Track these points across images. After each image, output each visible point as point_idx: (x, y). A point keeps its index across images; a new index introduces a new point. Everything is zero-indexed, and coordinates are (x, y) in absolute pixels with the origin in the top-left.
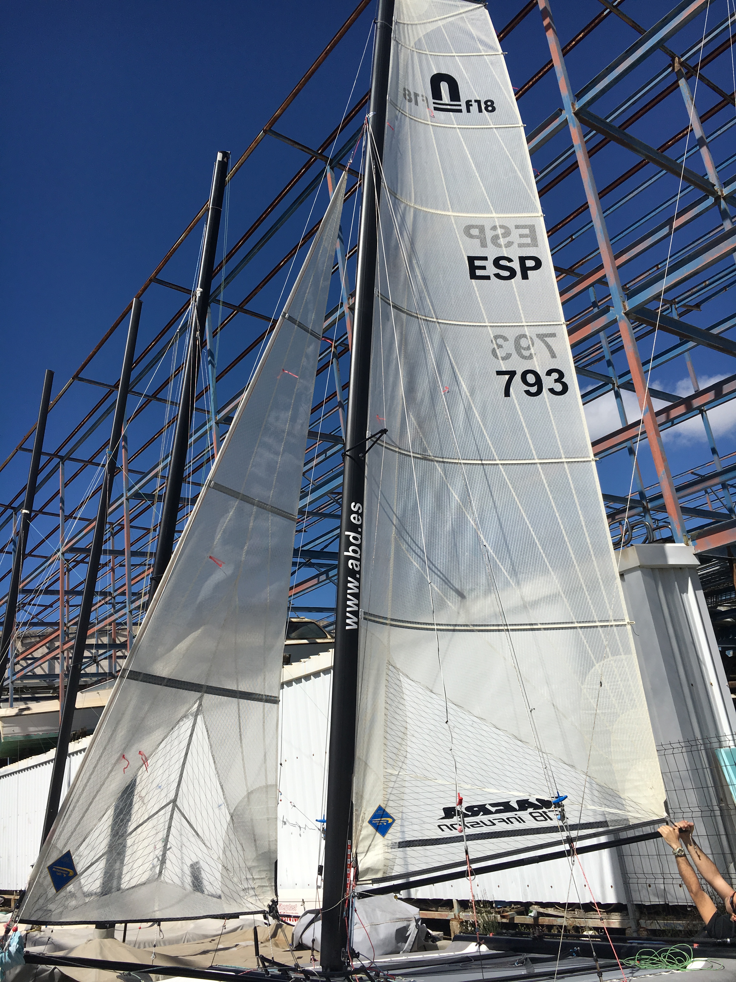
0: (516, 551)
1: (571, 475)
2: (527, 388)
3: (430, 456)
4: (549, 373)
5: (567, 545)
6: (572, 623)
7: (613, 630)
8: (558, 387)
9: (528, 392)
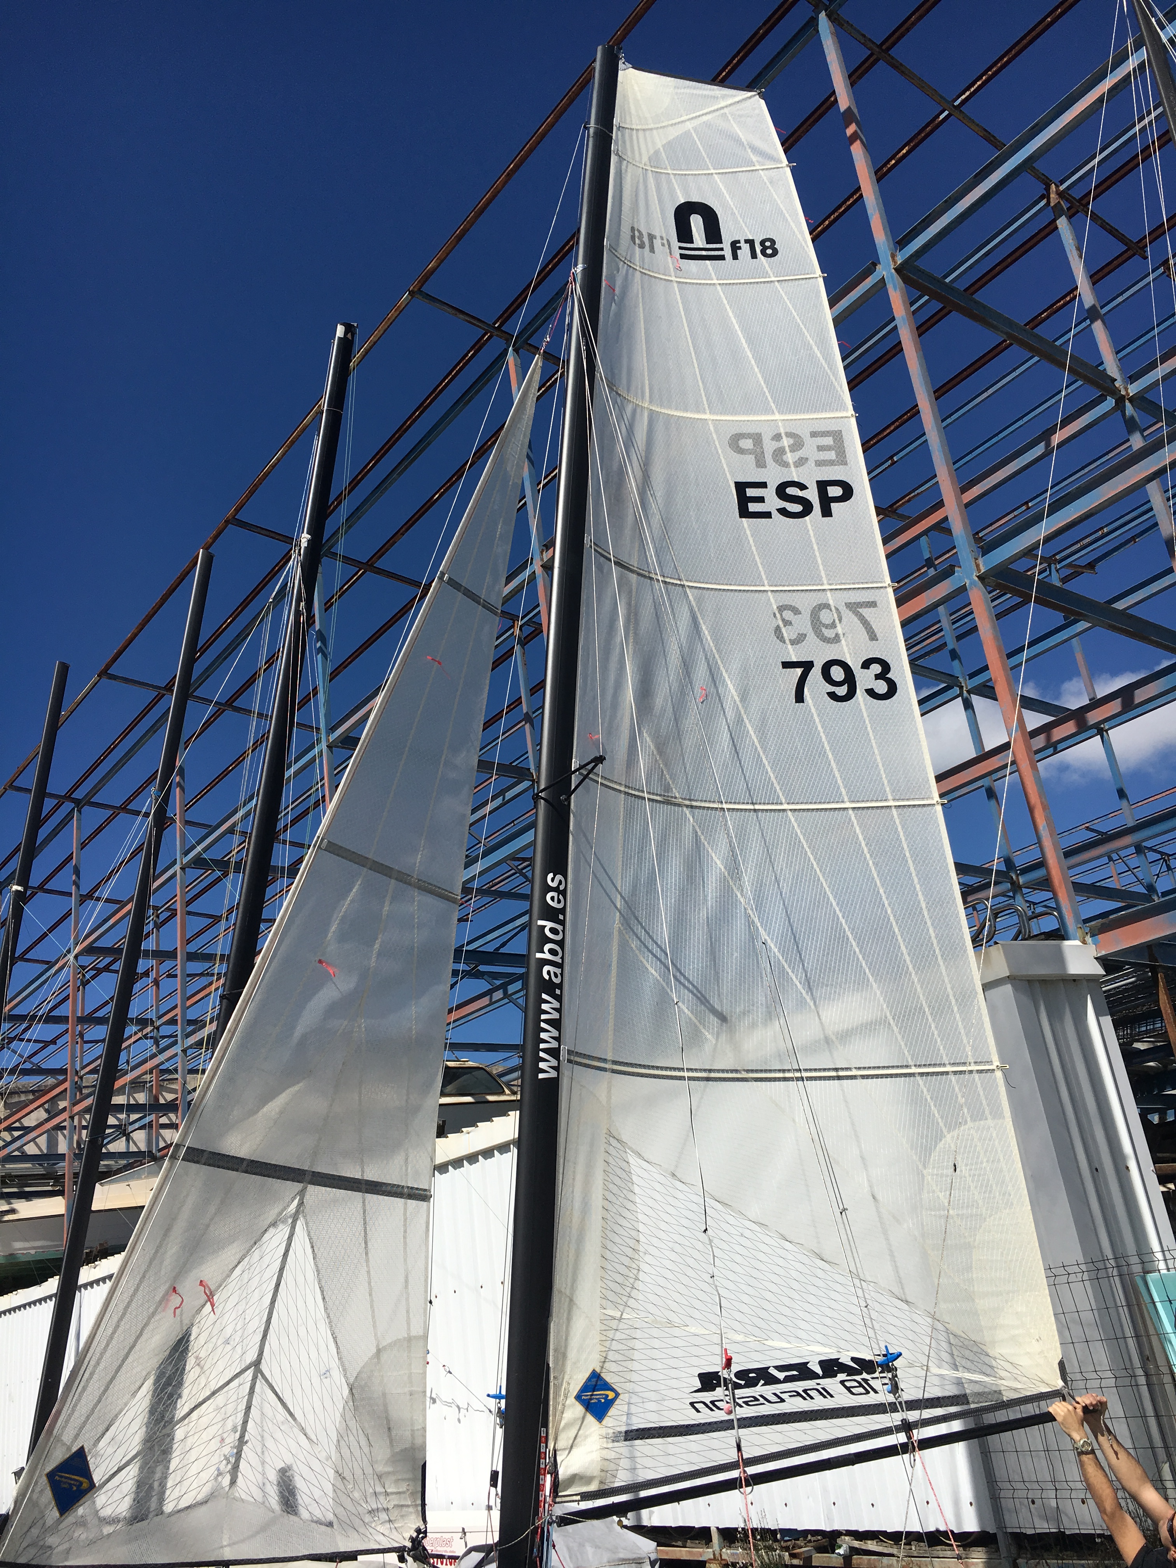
0: (815, 950)
1: (903, 827)
2: (832, 689)
3: (676, 798)
4: (866, 665)
5: (897, 940)
6: (907, 1066)
7: (974, 1079)
8: (881, 687)
9: (833, 696)
